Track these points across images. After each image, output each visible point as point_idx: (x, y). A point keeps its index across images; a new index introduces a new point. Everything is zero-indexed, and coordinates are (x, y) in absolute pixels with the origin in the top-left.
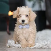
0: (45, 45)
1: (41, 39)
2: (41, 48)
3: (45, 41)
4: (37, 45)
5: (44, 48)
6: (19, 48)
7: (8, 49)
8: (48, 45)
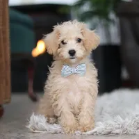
0: (118, 126)
1: (108, 113)
2: (109, 133)
3: (119, 117)
4: (100, 127)
5: (117, 134)
6: (56, 133)
7: (31, 135)
8: (125, 127)
